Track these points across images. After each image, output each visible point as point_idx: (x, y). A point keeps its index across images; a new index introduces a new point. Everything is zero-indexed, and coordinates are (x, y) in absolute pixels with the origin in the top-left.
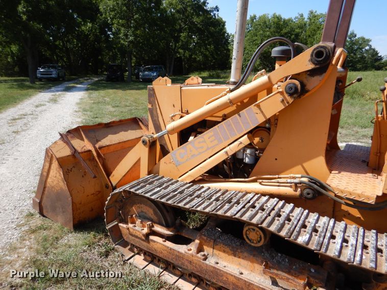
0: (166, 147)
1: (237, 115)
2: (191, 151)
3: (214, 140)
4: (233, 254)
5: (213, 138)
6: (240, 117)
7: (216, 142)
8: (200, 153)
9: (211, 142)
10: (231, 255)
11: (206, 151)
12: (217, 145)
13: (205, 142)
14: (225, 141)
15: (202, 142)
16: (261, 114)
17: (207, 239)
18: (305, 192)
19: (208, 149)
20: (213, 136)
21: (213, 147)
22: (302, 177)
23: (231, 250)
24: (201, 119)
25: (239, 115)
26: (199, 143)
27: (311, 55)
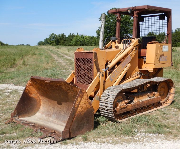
2: (116, 74)
3: (122, 67)
6: (128, 58)
8: (118, 74)
11: (120, 72)
14: (124, 67)
16: (132, 57)
21: (122, 70)
27: (138, 41)
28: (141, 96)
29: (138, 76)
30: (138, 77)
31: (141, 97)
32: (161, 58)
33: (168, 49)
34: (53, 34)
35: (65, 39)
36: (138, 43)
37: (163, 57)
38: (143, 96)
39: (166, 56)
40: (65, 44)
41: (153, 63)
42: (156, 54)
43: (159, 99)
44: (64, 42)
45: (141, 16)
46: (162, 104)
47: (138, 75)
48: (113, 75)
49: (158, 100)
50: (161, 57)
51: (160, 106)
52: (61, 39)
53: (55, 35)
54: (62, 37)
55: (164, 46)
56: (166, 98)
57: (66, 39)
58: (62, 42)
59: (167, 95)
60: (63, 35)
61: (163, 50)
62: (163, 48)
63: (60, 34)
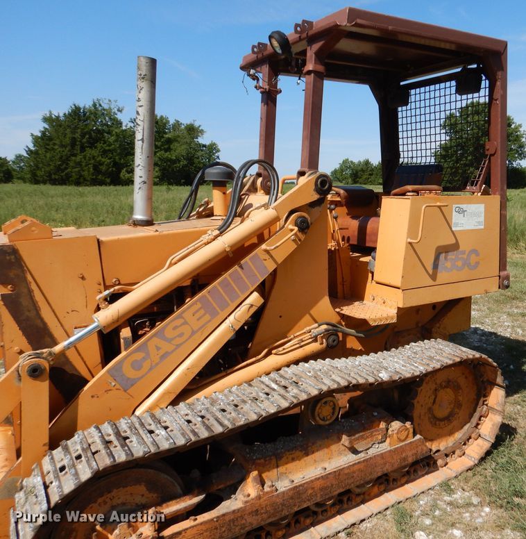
0: (67, 368)
1: (236, 267)
2: (158, 349)
3: (204, 315)
4: (305, 453)
5: (202, 312)
6: (243, 269)
7: (207, 317)
8: (178, 346)
9: (198, 320)
10: (303, 457)
11: (190, 337)
12: (210, 321)
13: (186, 323)
14: (222, 310)
15: (181, 325)
16: (271, 259)
17: (266, 461)
18: (331, 340)
19: (193, 333)
20: (201, 308)
21: (203, 326)
22: (319, 326)
23: (301, 451)
24: (176, 286)
25: (241, 267)
26: (175, 328)
27: (316, 184)
28: (298, 453)
29: (313, 344)
30: (315, 347)
31: (293, 460)
32: (446, 258)
33: (482, 219)
34: (348, 160)
35: (370, 171)
36: (314, 193)
37: (451, 256)
38: (307, 455)
39: (475, 251)
40: (370, 181)
41: (399, 284)
42: (410, 243)
43: (410, 454)
44: (367, 176)
45: (402, 83)
46: (440, 462)
47: (315, 340)
48: (139, 356)
49: (405, 459)
50: (442, 256)
51: (423, 476)
52: (362, 170)
53: (352, 162)
54: (365, 168)
55: (464, 206)
56: (466, 427)
57: (372, 170)
58: (365, 177)
59: (471, 416)
60: (367, 163)
61: (457, 224)
62: (454, 213)
63: (362, 161)
